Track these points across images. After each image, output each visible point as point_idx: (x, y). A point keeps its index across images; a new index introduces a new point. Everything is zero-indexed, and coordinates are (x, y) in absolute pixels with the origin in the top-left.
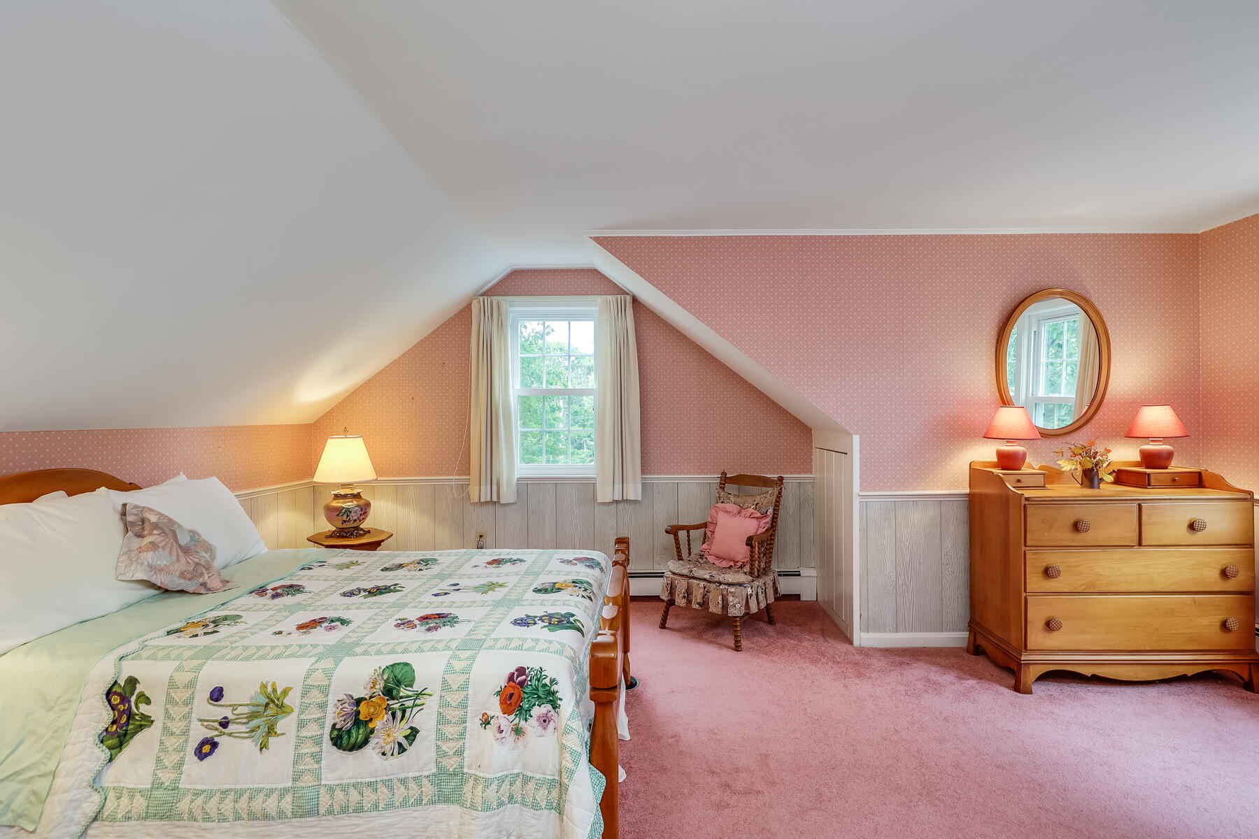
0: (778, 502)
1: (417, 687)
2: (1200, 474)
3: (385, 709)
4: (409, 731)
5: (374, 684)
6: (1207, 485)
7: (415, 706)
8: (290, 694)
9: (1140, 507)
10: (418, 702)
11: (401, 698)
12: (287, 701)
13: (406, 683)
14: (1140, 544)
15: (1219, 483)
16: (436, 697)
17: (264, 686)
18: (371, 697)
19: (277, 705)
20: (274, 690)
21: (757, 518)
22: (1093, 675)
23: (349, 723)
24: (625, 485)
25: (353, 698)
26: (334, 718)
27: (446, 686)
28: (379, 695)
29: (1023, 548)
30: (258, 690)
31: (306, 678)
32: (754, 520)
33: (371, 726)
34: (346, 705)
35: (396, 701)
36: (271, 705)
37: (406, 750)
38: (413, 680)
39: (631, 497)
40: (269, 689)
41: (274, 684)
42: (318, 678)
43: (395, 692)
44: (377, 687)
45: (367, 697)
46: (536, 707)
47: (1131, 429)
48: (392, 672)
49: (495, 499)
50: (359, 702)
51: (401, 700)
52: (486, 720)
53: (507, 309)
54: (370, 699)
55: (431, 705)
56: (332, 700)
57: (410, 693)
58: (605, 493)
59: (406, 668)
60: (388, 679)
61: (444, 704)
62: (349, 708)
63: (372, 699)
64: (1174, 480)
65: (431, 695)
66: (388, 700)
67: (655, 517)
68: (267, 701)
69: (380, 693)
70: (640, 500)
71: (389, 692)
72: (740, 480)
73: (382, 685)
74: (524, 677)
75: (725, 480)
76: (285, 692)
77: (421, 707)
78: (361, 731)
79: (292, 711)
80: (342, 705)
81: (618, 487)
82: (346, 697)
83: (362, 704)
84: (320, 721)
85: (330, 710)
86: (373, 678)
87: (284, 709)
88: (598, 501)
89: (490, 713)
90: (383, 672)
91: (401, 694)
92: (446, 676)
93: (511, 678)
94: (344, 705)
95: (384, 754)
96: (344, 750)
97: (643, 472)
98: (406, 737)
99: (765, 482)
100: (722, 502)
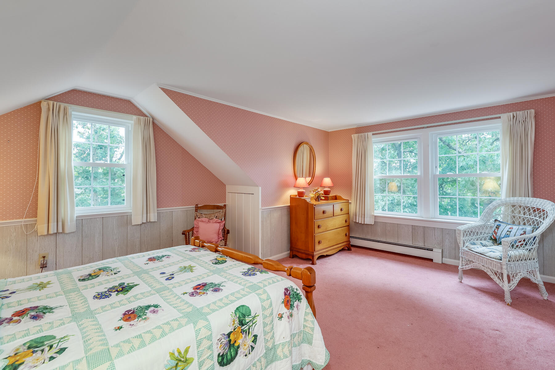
0: (225, 215)
1: (253, 314)
2: (336, 196)
3: (241, 332)
4: (254, 337)
5: (234, 322)
6: (338, 199)
7: (253, 324)
8: (190, 350)
9: (333, 205)
10: (254, 321)
11: (248, 323)
12: (188, 356)
13: (247, 315)
14: (333, 216)
15: (341, 198)
16: (261, 315)
17: (172, 354)
18: (234, 329)
19: (183, 362)
20: (180, 353)
21: (219, 223)
22: (326, 255)
23: (227, 349)
24: (148, 215)
25: (225, 335)
26: (218, 351)
27: (264, 309)
28: (238, 326)
29: (314, 220)
30: (169, 359)
31: (197, 336)
32: (218, 223)
33: (236, 345)
34: (223, 340)
35: (246, 326)
36: (180, 364)
37: (254, 348)
38: (250, 312)
39: (152, 220)
40: (176, 354)
41: (178, 349)
42: (204, 333)
43: (243, 322)
44: (236, 322)
45: (232, 330)
46: (295, 302)
47: (321, 184)
48: (240, 312)
49: (60, 230)
50: (229, 335)
51: (248, 324)
52: (281, 316)
53: (71, 112)
54: (234, 331)
55: (259, 320)
56: (215, 341)
57: (251, 319)
58: (137, 219)
59: (244, 308)
60: (239, 316)
61: (265, 317)
62: (225, 341)
63: (235, 330)
64: (332, 198)
65: (258, 316)
66: (241, 327)
67: (161, 229)
68: (176, 362)
69: (238, 325)
70: (156, 221)
71: (242, 323)
72: (205, 207)
73: (238, 321)
74: (289, 291)
75: (197, 208)
76: (187, 351)
77: (256, 323)
78: (232, 350)
79: (193, 359)
80: (220, 341)
81: (145, 215)
82: (221, 336)
83: (231, 336)
84: (210, 357)
85: (215, 346)
86: (232, 319)
87: (188, 362)
88: (132, 225)
89: (281, 313)
90: (235, 314)
91: (247, 321)
92: (262, 304)
93: (285, 294)
94: (222, 341)
95: (246, 355)
96: (226, 365)
97: (158, 207)
98: (253, 342)
99: (218, 207)
100: (199, 218)
